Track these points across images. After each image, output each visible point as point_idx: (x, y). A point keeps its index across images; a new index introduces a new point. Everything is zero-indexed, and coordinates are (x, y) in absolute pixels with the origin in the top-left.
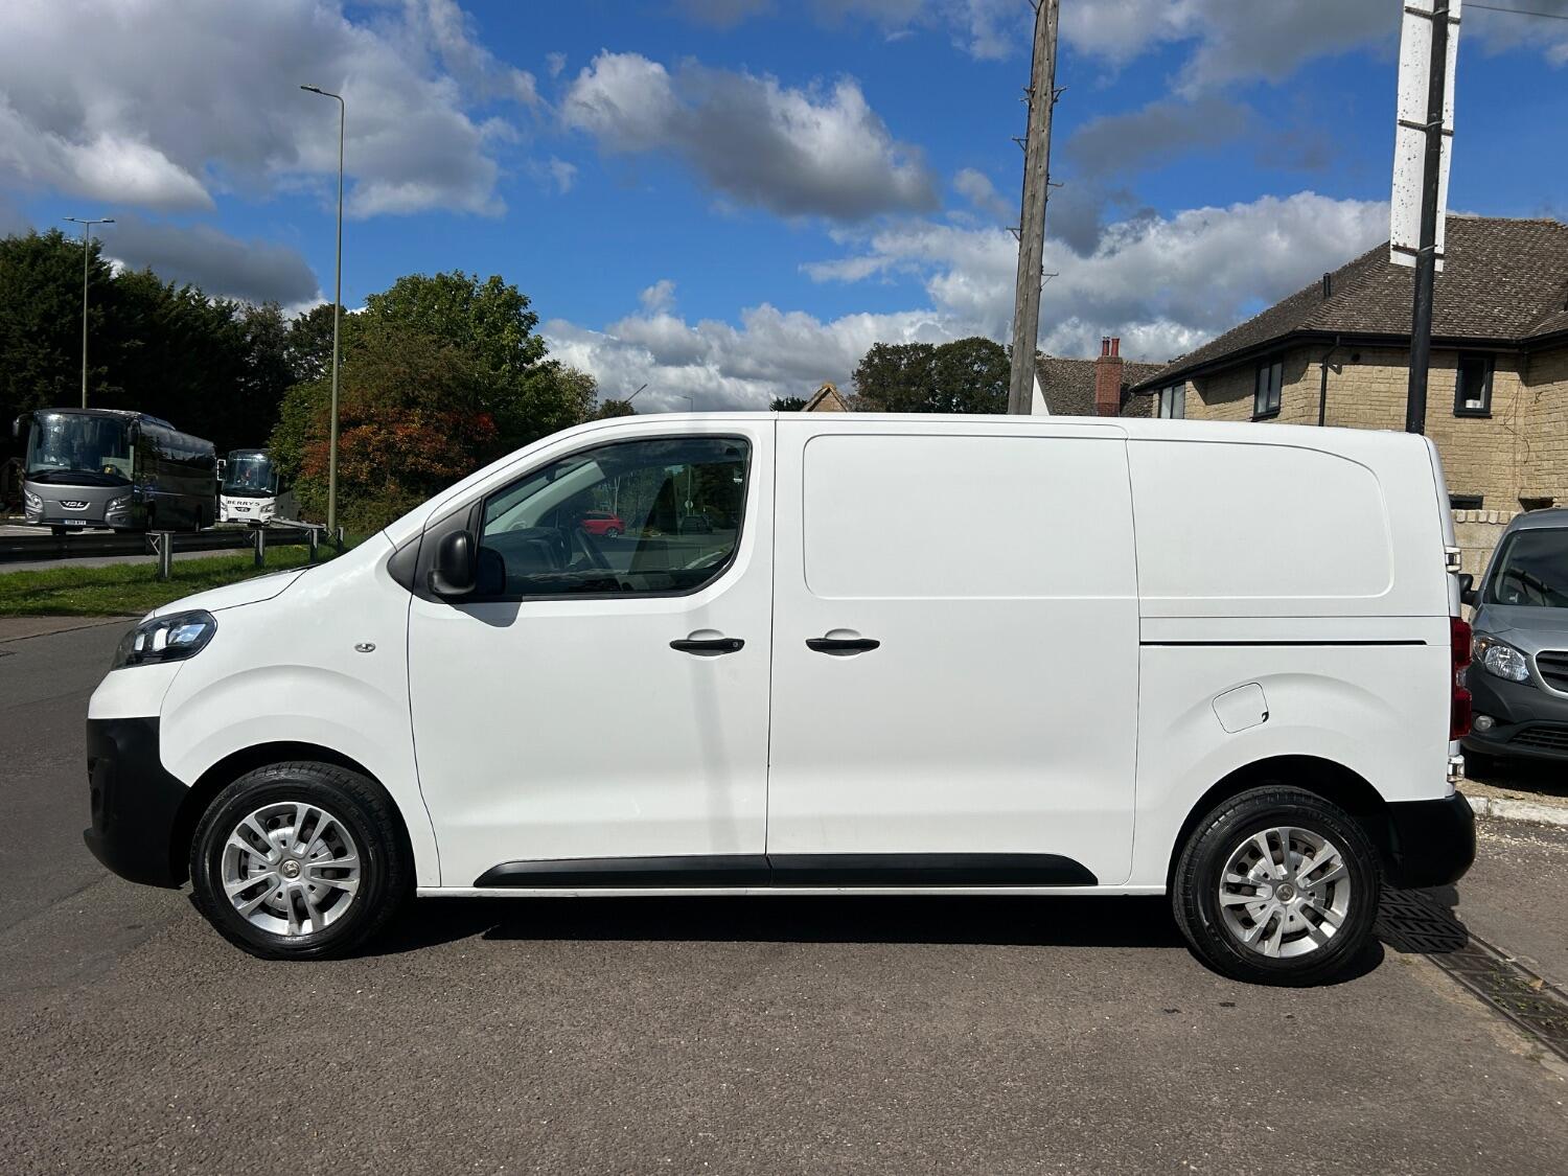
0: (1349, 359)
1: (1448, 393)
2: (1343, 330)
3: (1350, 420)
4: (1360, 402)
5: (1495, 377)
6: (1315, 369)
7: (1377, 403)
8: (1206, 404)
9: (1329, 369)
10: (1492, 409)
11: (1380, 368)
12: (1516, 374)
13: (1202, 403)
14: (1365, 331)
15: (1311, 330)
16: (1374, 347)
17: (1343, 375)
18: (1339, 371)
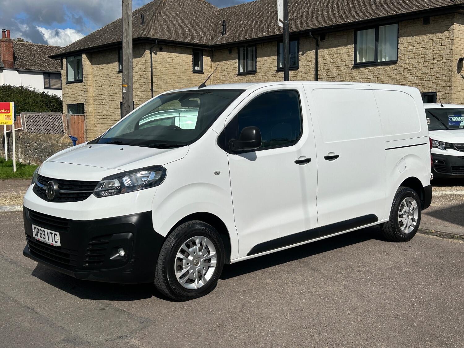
0: (158, 49)
1: (190, 64)
2: (157, 38)
3: (161, 73)
4: (164, 67)
5: (204, 58)
6: (147, 52)
7: (169, 67)
8: (92, 64)
9: (153, 53)
10: (204, 70)
11: (169, 53)
12: (209, 57)
13: (90, 64)
14: (164, 39)
15: (147, 37)
16: (166, 45)
17: (158, 55)
18: (156, 54)
